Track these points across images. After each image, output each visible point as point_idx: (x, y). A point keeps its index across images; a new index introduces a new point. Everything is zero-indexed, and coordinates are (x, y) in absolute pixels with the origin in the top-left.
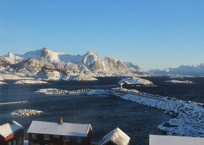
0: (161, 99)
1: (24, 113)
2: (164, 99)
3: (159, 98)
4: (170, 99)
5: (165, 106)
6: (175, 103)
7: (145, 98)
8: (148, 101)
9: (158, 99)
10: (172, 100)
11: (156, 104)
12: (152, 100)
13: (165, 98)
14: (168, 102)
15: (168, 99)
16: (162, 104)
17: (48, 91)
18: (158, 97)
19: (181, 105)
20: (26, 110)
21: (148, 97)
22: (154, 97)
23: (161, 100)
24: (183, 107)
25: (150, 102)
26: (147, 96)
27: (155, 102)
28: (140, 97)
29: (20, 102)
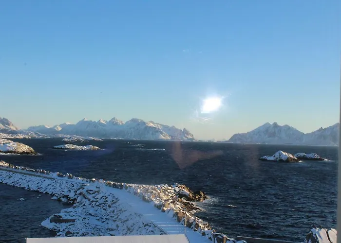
0: (48, 176)
2: (53, 177)
3: (44, 175)
4: (62, 176)
5: (53, 187)
6: (70, 183)
7: (20, 176)
8: (24, 181)
9: (42, 177)
10: (66, 178)
11: (39, 185)
12: (33, 178)
13: (55, 175)
14: (59, 181)
15: (59, 176)
16: (49, 185)
18: (43, 172)
19: (80, 185)
21: (25, 174)
22: (35, 173)
23: (48, 178)
24: (83, 189)
25: (29, 181)
26: (23, 171)
27: (37, 182)
28: (11, 173)
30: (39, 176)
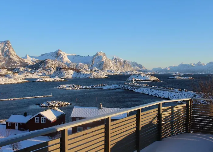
0: (174, 91)
1: (53, 104)
2: (176, 91)
5: (177, 97)
6: (187, 94)
7: (158, 91)
8: (160, 93)
9: (170, 91)
10: (184, 92)
11: (169, 95)
12: (165, 92)
14: (180, 93)
15: (180, 91)
16: (174, 95)
17: (68, 87)
18: (170, 89)
19: (193, 95)
20: (55, 102)
21: (160, 90)
22: (166, 90)
24: (196, 97)
25: (163, 94)
27: (168, 94)
28: (153, 90)
29: (46, 96)
30: (169, 91)
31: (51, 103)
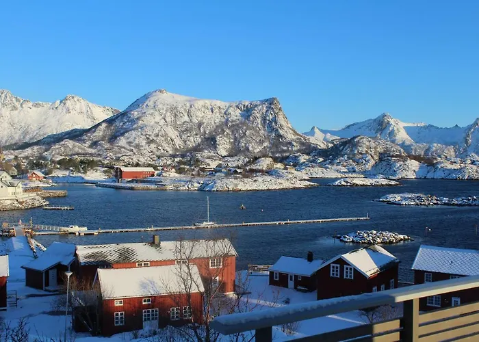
1: (371, 238)
17: (406, 199)
20: (375, 232)
29: (356, 218)
31: (365, 235)
